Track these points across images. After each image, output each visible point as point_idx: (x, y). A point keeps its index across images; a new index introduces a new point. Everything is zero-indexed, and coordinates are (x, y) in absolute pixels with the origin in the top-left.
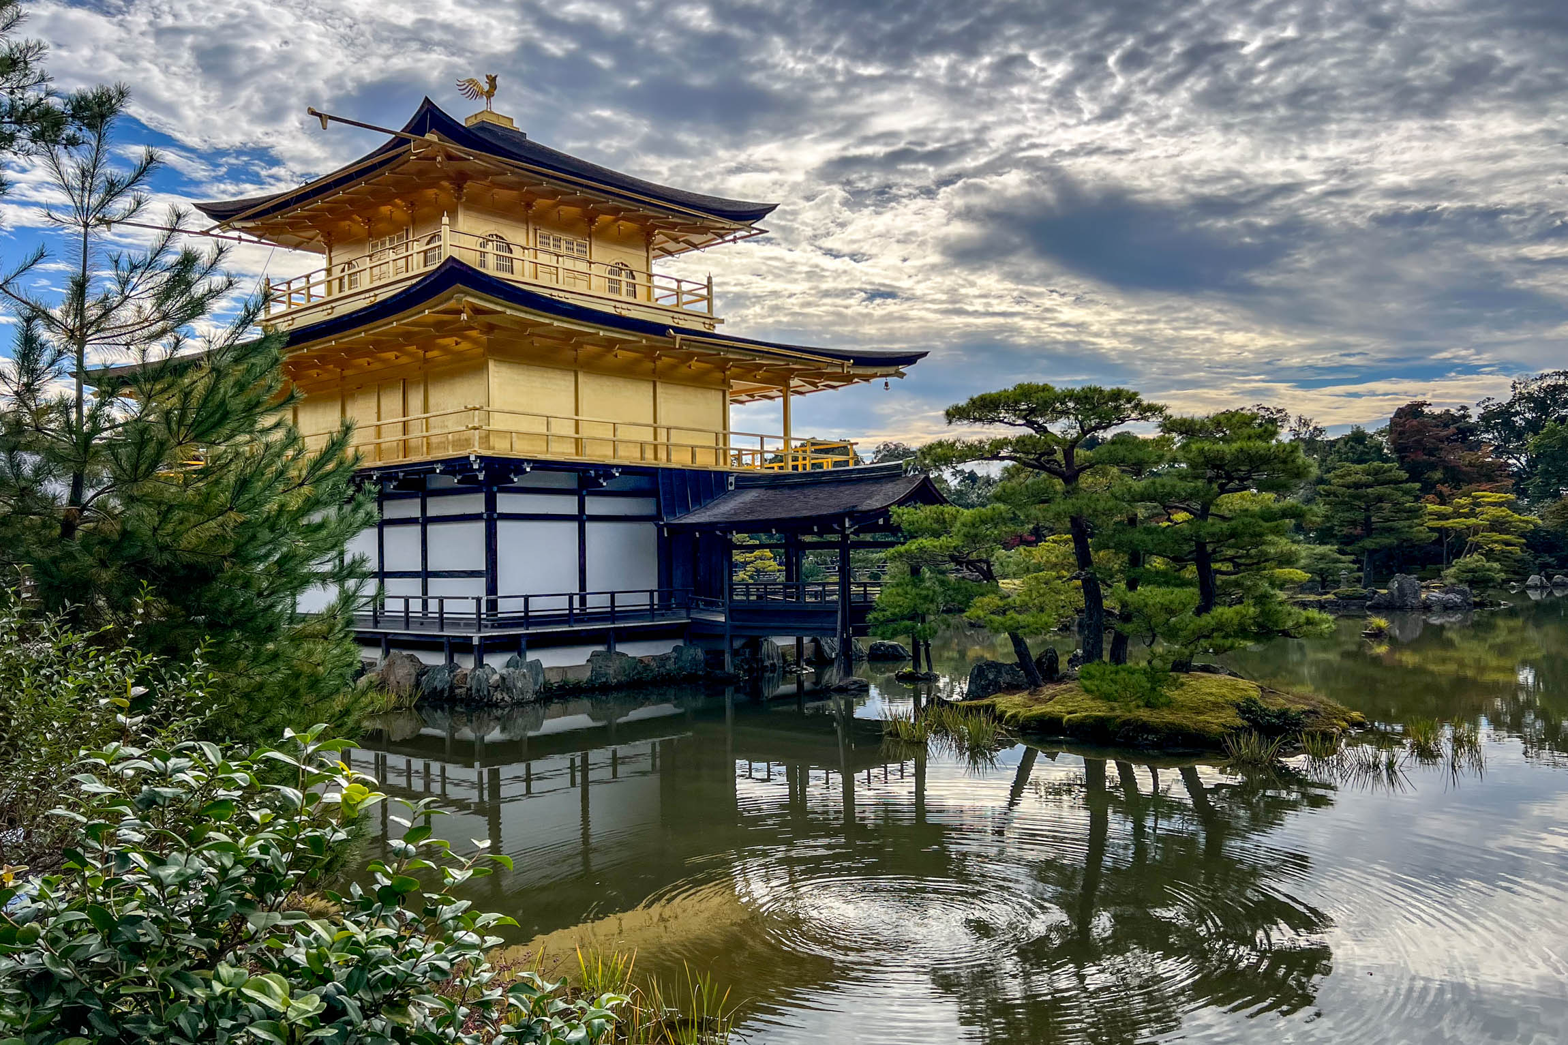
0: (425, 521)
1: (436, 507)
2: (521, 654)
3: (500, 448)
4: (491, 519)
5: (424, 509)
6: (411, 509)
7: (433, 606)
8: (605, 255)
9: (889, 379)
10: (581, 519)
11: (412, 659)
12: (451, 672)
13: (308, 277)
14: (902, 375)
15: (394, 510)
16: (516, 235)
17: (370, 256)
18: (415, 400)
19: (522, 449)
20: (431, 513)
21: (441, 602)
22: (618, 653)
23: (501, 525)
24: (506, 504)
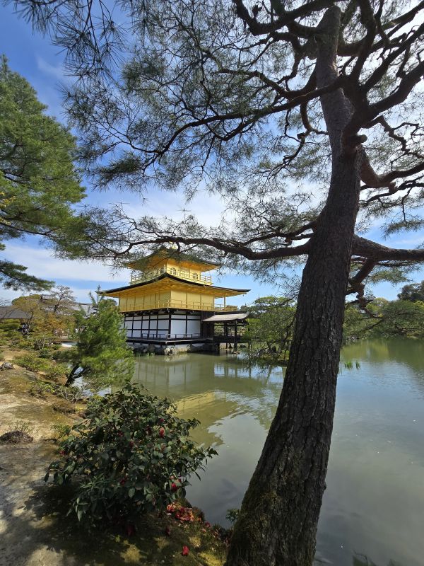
0: (158, 320)
1: (160, 317)
2: (174, 346)
3: (172, 306)
4: (170, 319)
5: (158, 317)
6: (155, 317)
7: (158, 336)
8: (192, 272)
9: (244, 294)
10: (187, 320)
14: (246, 294)
15: (152, 317)
16: (177, 268)
17: (151, 272)
18: (157, 297)
19: (176, 307)
23: (172, 321)
24: (173, 317)
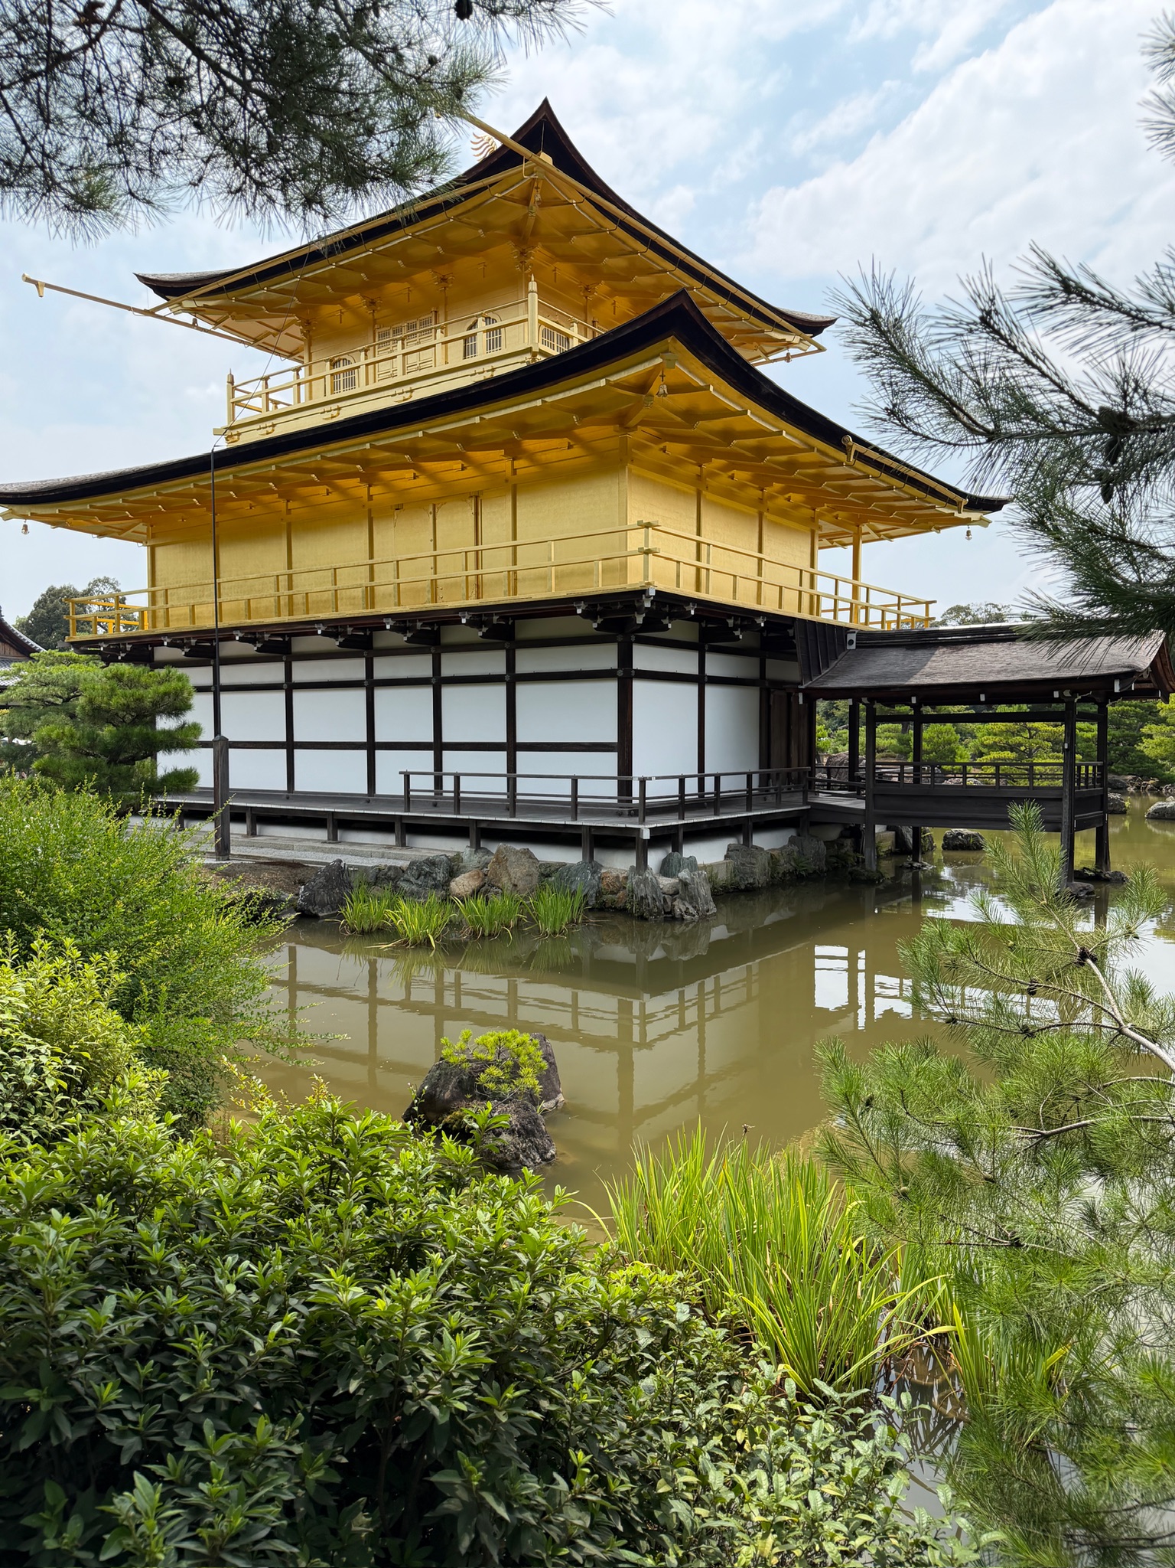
0: (511, 679)
1: (527, 662)
2: (677, 848)
4: (625, 677)
5: (511, 664)
6: (491, 662)
9: (973, 528)
10: (701, 680)
11: (531, 856)
12: (594, 873)
13: (266, 379)
14: (985, 523)
17: (403, 340)
20: (521, 668)
21: (575, 781)
22: (757, 848)
23: (639, 687)
24: (644, 658)
